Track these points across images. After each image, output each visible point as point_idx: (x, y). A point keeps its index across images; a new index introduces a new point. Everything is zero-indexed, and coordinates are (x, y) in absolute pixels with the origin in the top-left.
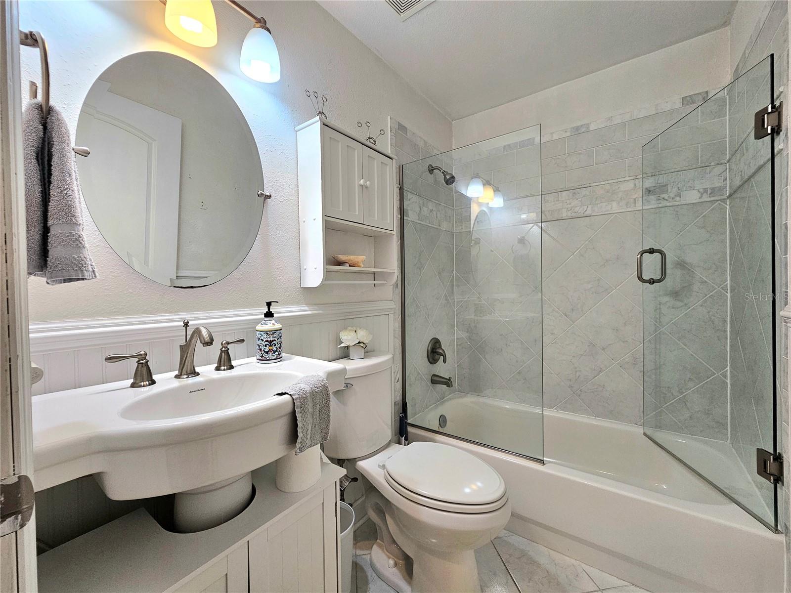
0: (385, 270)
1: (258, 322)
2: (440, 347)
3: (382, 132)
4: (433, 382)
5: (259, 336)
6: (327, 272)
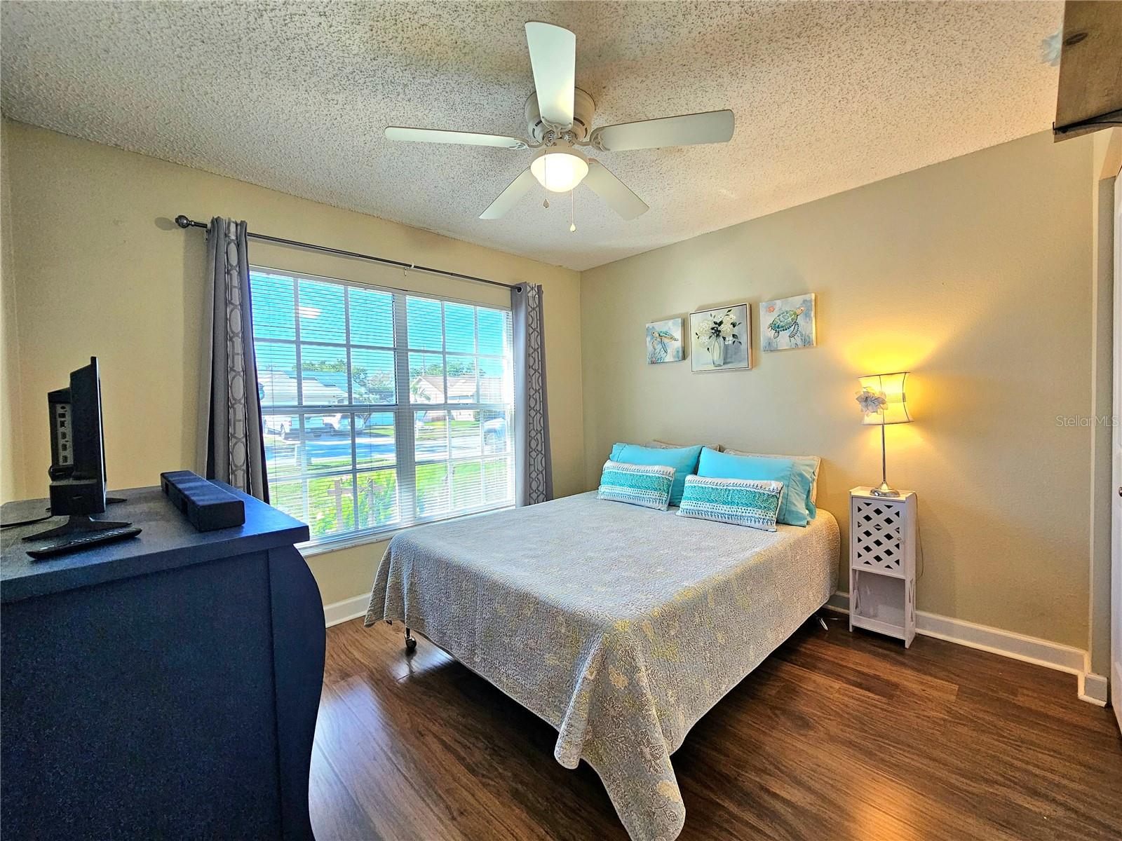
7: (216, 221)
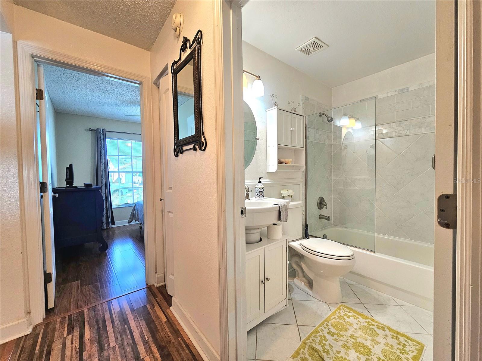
0: (299, 165)
1: (256, 185)
2: (324, 200)
3: (299, 105)
4: (320, 218)
5: (257, 190)
6: (278, 166)
7: (97, 129)
